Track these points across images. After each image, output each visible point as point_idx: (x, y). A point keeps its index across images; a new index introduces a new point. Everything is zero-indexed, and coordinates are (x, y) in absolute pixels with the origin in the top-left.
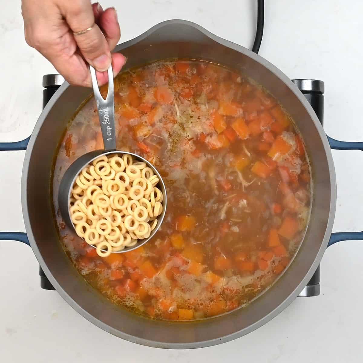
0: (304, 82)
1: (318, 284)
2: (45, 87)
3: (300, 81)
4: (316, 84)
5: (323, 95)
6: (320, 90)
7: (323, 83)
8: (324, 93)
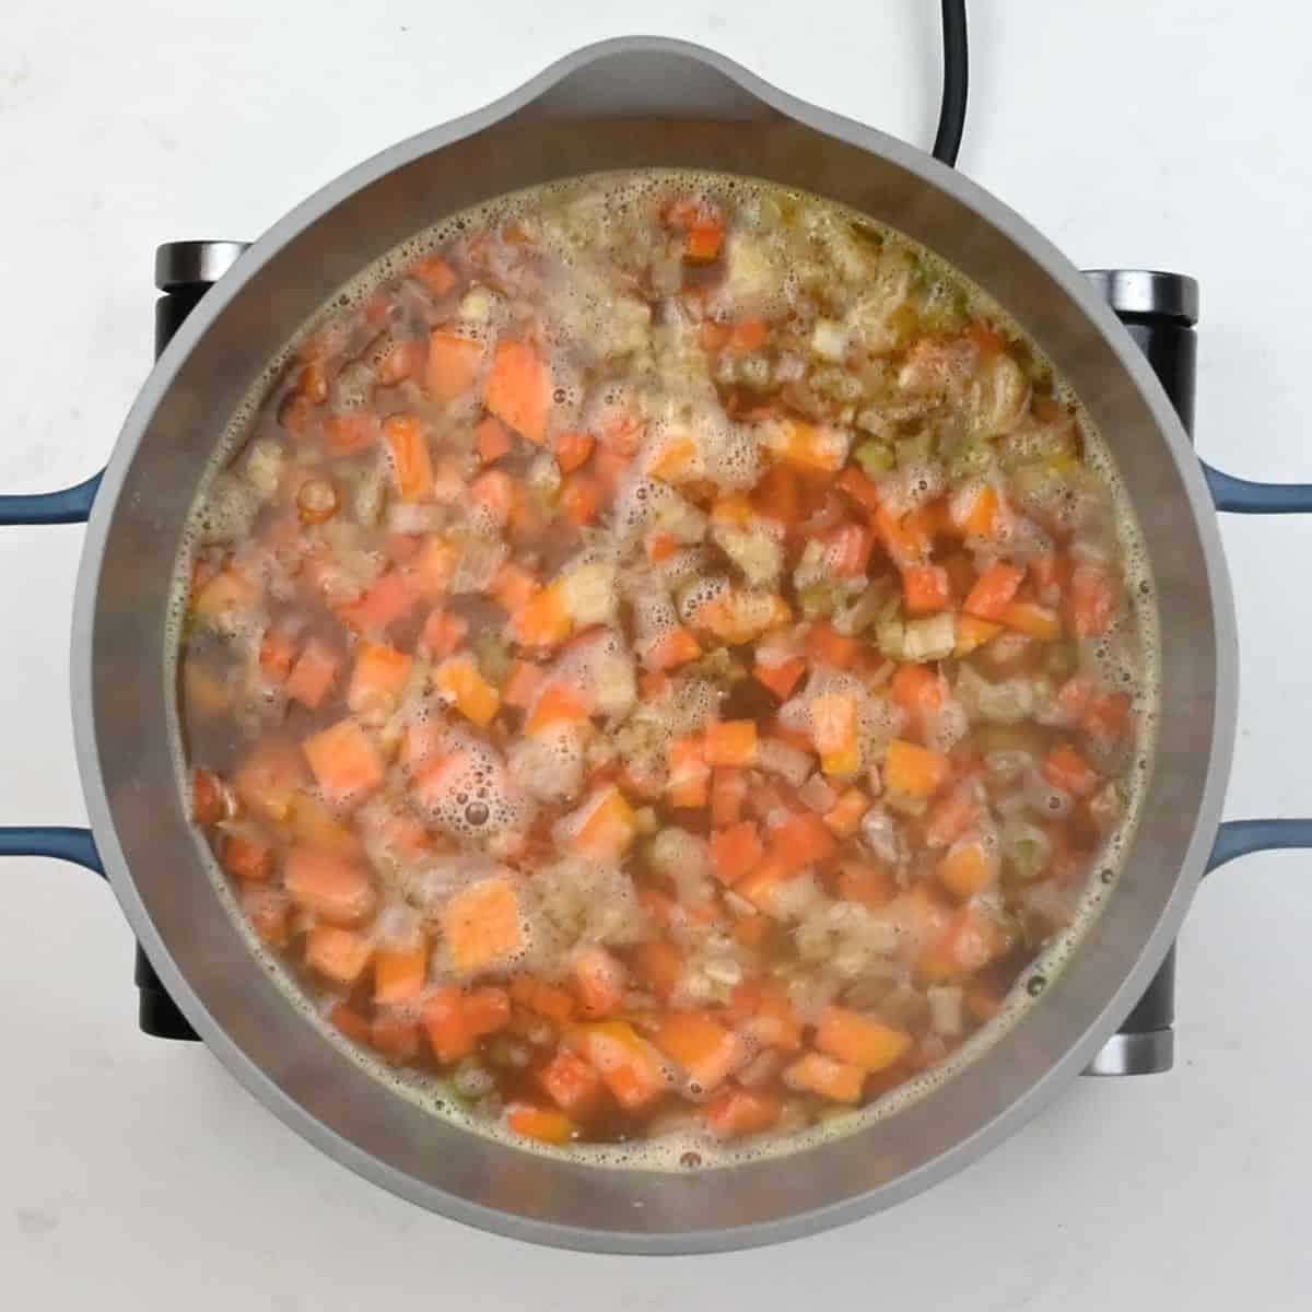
0: (1125, 278)
1: (1168, 1028)
2: (164, 290)
3: (1111, 277)
4: (1169, 287)
5: (1194, 328)
6: (1181, 310)
7: (1193, 284)
8: (1196, 321)
